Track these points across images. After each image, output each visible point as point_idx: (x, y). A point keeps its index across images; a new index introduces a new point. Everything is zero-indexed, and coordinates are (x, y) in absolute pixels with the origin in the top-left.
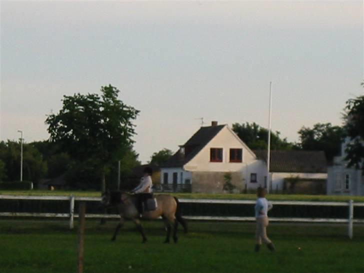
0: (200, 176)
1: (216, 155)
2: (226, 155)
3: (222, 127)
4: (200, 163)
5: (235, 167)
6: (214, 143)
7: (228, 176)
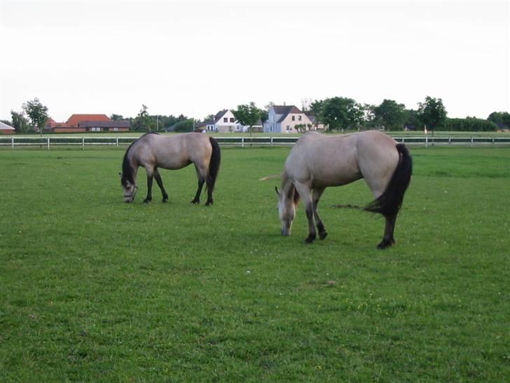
0: (221, 127)
1: (226, 120)
2: (229, 120)
3: (227, 111)
4: (221, 123)
5: (232, 124)
6: (225, 116)
7: (230, 127)
